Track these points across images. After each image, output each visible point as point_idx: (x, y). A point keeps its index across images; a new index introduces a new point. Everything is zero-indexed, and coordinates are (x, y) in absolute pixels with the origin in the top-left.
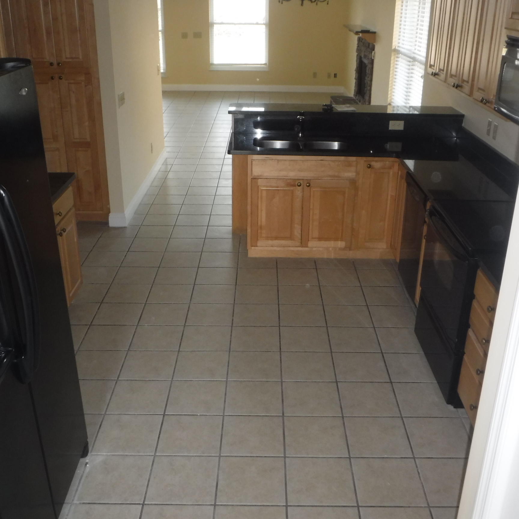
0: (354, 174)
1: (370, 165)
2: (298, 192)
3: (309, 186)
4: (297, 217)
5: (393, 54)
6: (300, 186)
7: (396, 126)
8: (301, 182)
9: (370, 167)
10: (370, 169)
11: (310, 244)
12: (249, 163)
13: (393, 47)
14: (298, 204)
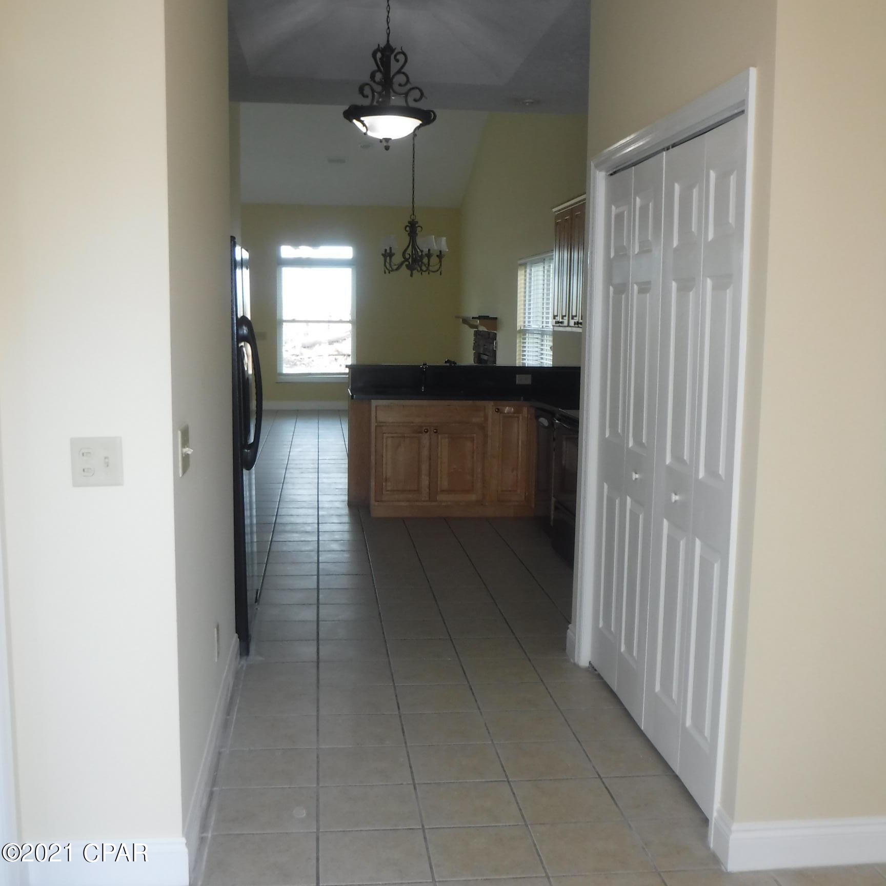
0: (483, 419)
1: (498, 409)
2: (425, 439)
3: (436, 432)
4: (425, 467)
5: (518, 336)
6: (427, 432)
7: (522, 380)
8: (428, 428)
9: (498, 411)
10: (499, 413)
11: (439, 498)
12: (373, 409)
13: (518, 329)
14: (425, 453)
